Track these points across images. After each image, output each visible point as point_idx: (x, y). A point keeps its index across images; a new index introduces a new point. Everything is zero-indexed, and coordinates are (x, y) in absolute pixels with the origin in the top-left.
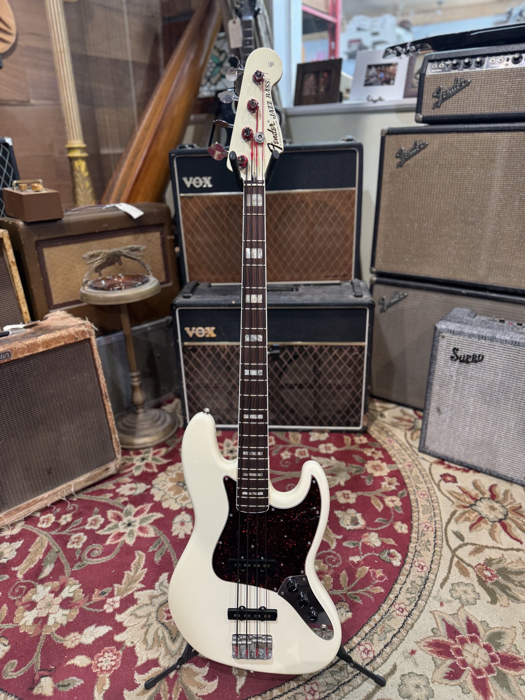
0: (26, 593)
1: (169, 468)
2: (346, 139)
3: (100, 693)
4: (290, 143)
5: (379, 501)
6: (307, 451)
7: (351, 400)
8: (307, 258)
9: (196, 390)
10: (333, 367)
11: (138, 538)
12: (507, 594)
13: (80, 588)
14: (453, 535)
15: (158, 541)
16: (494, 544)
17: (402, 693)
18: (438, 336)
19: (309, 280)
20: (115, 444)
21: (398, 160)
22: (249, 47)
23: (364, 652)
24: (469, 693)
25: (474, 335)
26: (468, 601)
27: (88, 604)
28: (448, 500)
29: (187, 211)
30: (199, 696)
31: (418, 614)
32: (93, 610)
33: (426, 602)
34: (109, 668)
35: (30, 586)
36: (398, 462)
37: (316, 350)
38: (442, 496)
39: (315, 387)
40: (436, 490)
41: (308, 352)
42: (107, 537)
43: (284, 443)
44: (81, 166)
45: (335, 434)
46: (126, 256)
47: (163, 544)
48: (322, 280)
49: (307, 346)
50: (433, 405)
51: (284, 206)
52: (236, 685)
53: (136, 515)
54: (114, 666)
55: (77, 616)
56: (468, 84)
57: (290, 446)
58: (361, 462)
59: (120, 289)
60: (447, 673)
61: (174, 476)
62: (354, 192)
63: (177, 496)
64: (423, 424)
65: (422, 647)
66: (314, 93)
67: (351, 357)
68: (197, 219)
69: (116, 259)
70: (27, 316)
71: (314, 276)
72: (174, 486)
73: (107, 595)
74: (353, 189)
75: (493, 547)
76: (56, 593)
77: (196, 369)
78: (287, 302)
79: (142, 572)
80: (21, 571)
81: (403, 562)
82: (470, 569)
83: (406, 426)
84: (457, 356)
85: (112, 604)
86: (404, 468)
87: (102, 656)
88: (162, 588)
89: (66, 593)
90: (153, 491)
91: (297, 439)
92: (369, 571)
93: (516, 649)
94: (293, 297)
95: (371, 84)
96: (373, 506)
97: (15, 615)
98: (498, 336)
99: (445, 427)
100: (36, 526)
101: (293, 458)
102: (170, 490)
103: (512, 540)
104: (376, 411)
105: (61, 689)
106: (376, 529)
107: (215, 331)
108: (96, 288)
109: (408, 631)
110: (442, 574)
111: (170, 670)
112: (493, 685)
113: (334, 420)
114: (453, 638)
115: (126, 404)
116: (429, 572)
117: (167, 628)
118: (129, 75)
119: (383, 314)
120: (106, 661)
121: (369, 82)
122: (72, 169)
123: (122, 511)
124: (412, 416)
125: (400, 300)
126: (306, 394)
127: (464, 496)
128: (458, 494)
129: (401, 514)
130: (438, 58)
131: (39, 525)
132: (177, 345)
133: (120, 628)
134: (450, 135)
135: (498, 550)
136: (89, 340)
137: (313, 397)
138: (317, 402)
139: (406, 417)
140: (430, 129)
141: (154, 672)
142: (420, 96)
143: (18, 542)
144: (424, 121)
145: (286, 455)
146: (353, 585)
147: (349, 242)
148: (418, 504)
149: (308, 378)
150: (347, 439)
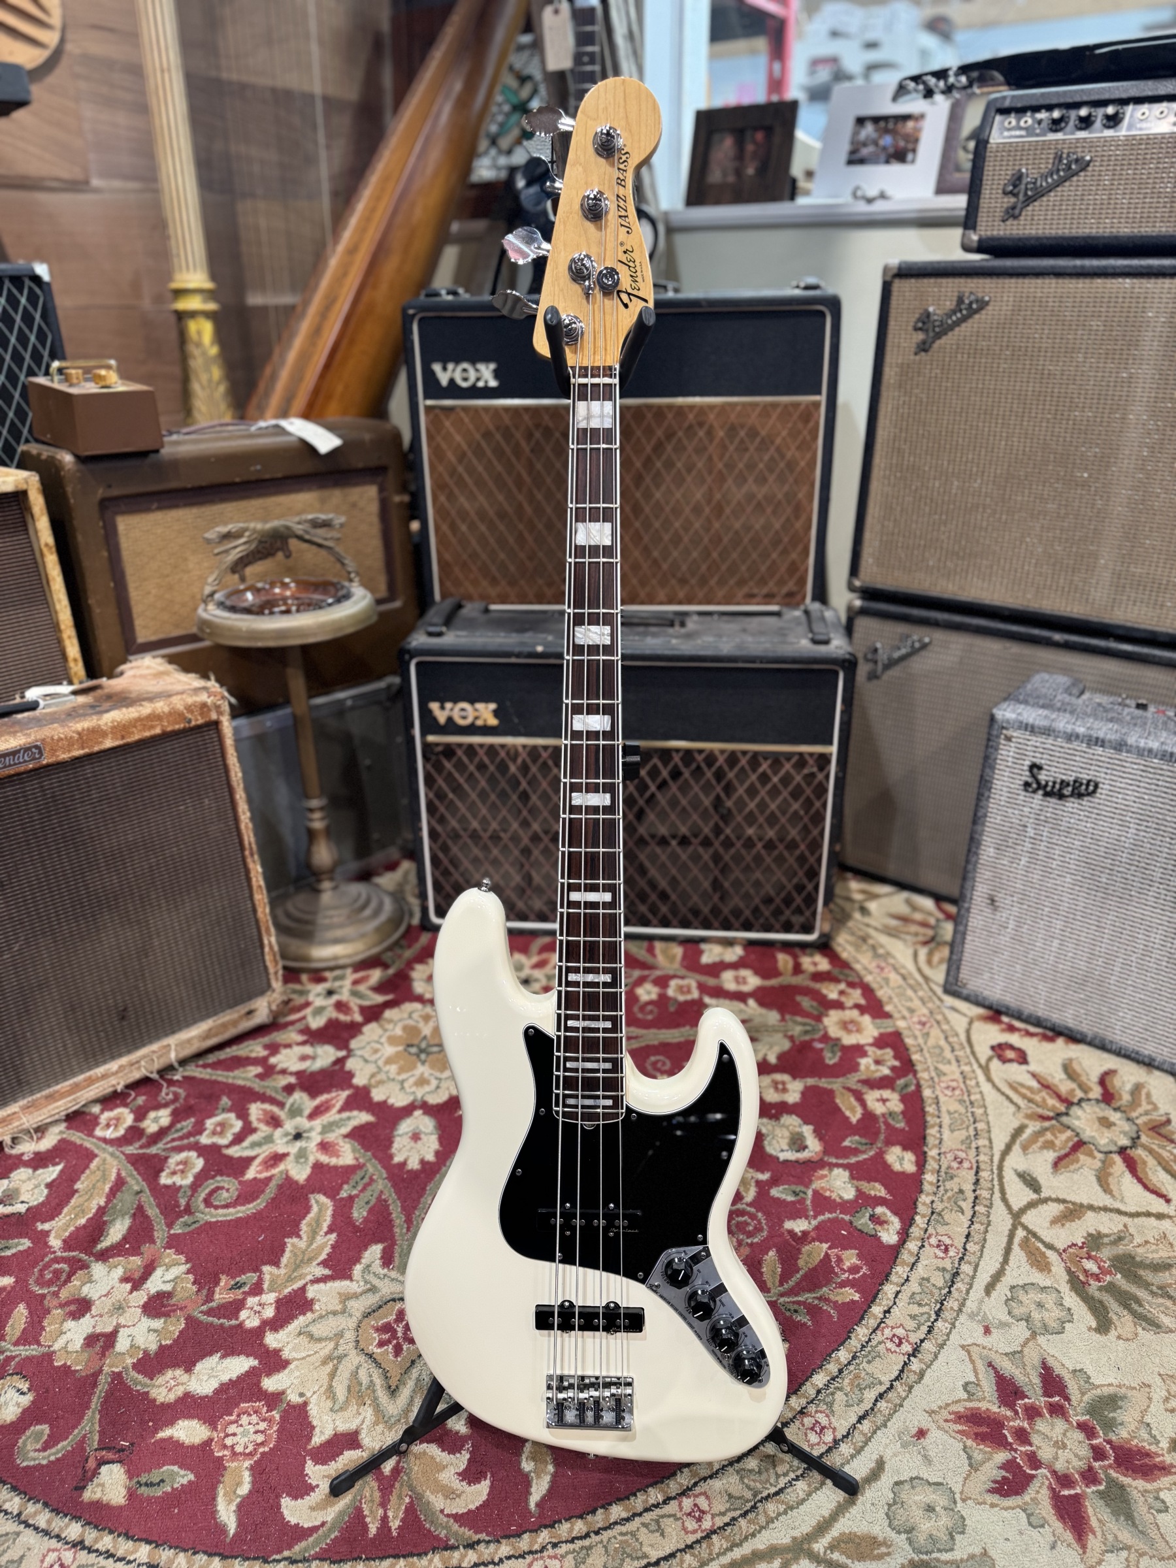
0: (68, 1279)
1: (388, 1014)
2: (802, 285)
3: (230, 1502)
4: (676, 290)
5: (852, 1099)
6: (694, 984)
7: (795, 874)
8: (707, 553)
9: (450, 843)
10: (757, 800)
11: (318, 1168)
12: (1134, 1313)
13: (188, 1272)
14: (1017, 1179)
15: (360, 1173)
16: (1106, 1201)
17: (896, 1523)
18: (998, 737)
19: (709, 603)
20: (268, 958)
21: (920, 336)
22: (589, 68)
23: (812, 1429)
24: (1042, 1526)
25: (1077, 736)
26: (1045, 1326)
27: (204, 1308)
28: (1006, 1103)
29: (439, 439)
30: (448, 1516)
31: (934, 1349)
32: (215, 1320)
33: (953, 1325)
34: (250, 1448)
35: (78, 1266)
36: (896, 1015)
37: (721, 760)
38: (994, 1092)
39: (717, 844)
40: (981, 1078)
41: (703, 765)
42: (248, 1161)
43: (644, 966)
44: (203, 332)
45: (758, 949)
46: (300, 538)
47: (372, 1180)
48: (738, 604)
49: (700, 751)
50: (980, 891)
51: (660, 433)
52: (528, 1493)
53: (312, 1116)
54: (262, 1444)
55: (181, 1332)
56: (1084, 166)
57: (658, 973)
58: (815, 1013)
59: (288, 612)
60: (995, 1482)
61: (398, 1031)
62: (817, 405)
63: (403, 1076)
64: (955, 932)
65: (941, 1422)
66: (731, 179)
67: (798, 779)
68: (462, 457)
69: (279, 544)
70: (77, 668)
71: (721, 593)
72: (398, 1053)
73: (246, 1289)
74: (816, 398)
75: (1106, 1209)
76: (136, 1281)
77: (451, 795)
78: (659, 652)
79: (325, 1242)
80: (58, 1230)
81: (904, 1235)
82: (1052, 1256)
83: (916, 934)
84: (1038, 782)
85: (257, 1308)
86: (909, 1028)
87: (236, 1422)
88: (371, 1278)
89: (157, 1283)
90: (350, 1064)
91: (672, 959)
92: (827, 1255)
93: (1150, 1434)
94: (674, 641)
95: (862, 161)
96: (838, 1110)
97: (43, 1328)
98: (1131, 740)
99: (1005, 939)
100: (90, 1134)
101: (663, 999)
102: (389, 1061)
103: (1147, 1194)
104: (849, 899)
105: (143, 1490)
106: (846, 1161)
107: (496, 713)
108: (233, 609)
109: (911, 1388)
110: (989, 1266)
111: (384, 1455)
112: (1096, 1511)
113: (757, 919)
114: (1011, 1406)
115: (293, 872)
116: (961, 1259)
117: (378, 1365)
118: (314, 127)
119: (875, 682)
120: (244, 1434)
121: (857, 156)
122: (182, 337)
123: (281, 1105)
124: (930, 914)
125: (914, 652)
126: (696, 858)
127: (1044, 1094)
128: (1030, 1088)
129: (902, 1130)
130: (1019, 105)
131: (99, 1132)
132: (411, 740)
133: (274, 1362)
134: (1039, 281)
135: (1115, 1216)
136: (216, 724)
137: (712, 865)
138: (720, 877)
139: (918, 916)
140: (993, 268)
141: (349, 1459)
142: (974, 190)
143: (51, 1169)
144: (981, 248)
145: (649, 993)
146: (791, 1283)
147: (803, 517)
148: (939, 1110)
149: (700, 823)
150: (783, 960)
